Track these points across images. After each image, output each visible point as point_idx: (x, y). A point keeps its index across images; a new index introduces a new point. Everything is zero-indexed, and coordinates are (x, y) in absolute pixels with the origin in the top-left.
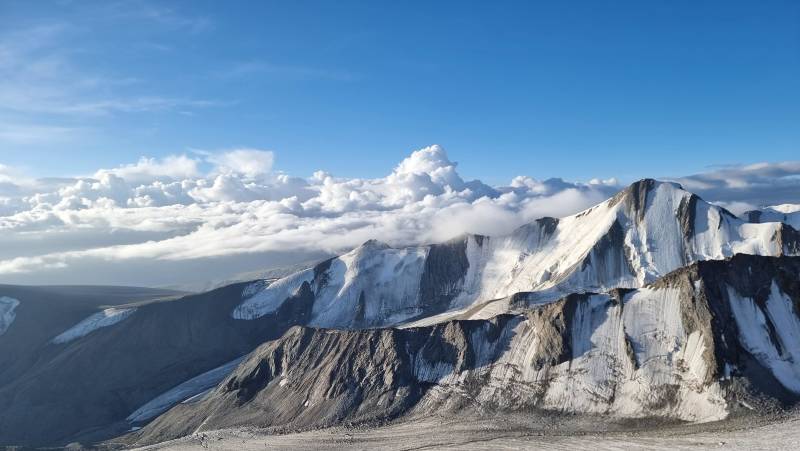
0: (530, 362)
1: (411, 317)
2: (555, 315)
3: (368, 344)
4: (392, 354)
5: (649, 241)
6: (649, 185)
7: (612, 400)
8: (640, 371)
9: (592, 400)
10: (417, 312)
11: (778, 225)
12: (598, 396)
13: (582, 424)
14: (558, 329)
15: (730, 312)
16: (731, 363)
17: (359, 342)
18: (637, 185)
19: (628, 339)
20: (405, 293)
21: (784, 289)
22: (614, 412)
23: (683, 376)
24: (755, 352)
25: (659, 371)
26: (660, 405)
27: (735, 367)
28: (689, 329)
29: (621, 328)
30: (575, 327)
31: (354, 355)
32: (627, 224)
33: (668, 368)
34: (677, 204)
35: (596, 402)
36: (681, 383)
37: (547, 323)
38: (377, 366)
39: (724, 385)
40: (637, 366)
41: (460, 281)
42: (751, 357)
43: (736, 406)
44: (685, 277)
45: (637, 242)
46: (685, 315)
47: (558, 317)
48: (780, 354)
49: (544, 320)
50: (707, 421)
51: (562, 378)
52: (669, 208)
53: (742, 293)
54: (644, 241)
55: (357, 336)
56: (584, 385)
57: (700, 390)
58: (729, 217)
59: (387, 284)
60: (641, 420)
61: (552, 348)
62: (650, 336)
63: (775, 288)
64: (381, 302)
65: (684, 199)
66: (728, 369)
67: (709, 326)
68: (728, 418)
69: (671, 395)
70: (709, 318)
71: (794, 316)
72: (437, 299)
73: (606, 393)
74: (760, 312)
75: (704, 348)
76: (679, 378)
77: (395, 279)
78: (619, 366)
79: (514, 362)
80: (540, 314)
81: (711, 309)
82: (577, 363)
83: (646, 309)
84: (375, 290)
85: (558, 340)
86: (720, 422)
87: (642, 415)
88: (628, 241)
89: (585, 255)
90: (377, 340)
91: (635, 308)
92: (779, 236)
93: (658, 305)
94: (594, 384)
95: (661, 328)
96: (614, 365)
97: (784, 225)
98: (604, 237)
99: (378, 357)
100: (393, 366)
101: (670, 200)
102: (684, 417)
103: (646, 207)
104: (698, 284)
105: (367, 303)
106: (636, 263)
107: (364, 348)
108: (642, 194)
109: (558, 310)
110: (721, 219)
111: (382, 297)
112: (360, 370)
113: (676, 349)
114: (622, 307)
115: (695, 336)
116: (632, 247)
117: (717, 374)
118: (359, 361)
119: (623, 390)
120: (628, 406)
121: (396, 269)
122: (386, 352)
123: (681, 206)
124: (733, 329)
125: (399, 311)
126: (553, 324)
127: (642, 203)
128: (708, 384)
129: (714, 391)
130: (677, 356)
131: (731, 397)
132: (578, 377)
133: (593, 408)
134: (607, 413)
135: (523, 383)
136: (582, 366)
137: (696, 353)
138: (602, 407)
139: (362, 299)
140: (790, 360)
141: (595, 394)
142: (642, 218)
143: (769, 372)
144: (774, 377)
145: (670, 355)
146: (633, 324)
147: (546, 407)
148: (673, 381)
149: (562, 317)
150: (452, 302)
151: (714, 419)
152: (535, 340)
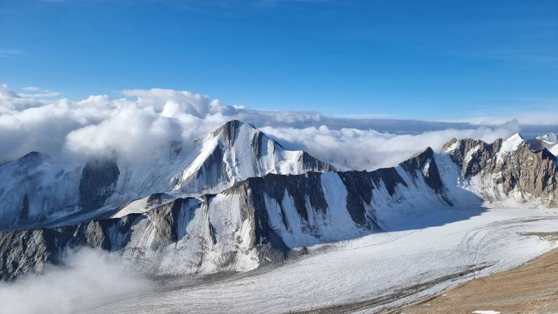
0: (150, 245)
1: (72, 213)
2: (167, 213)
3: (21, 242)
4: (42, 248)
5: (237, 160)
6: (236, 124)
7: (200, 264)
8: (217, 245)
9: (188, 266)
10: (77, 210)
11: (302, 152)
12: (192, 263)
13: (181, 282)
14: (168, 222)
15: (265, 207)
16: (263, 236)
17: (12, 241)
18: (229, 124)
19: (211, 226)
20: (66, 195)
21: (290, 193)
22: (200, 272)
23: (240, 246)
24: (275, 228)
25: (227, 244)
26: (226, 264)
27: (265, 238)
28: (244, 217)
29: (207, 219)
30: (180, 219)
31: (8, 251)
32: (224, 149)
33: (232, 242)
34: (252, 137)
35: (191, 267)
36: (239, 250)
37: (162, 218)
38: (29, 258)
39: (259, 249)
40: (215, 242)
41: (113, 185)
42: (273, 231)
43: (263, 260)
44: (242, 187)
45: (230, 161)
46: (242, 210)
47: (169, 214)
48: (287, 229)
49: (160, 216)
50: (249, 270)
51: (171, 254)
52: (248, 139)
53: (271, 196)
54: (234, 160)
55: (11, 236)
56: (184, 257)
57: (247, 253)
58: (278, 146)
59: (49, 188)
60: (215, 274)
61: (165, 235)
62: (223, 223)
63: (286, 192)
64: (44, 203)
65: (255, 134)
66: (261, 239)
67: (253, 216)
68: (259, 267)
69: (232, 257)
70: (253, 211)
71: (294, 208)
72: (95, 199)
73: (197, 261)
74: (278, 206)
75: (250, 228)
76: (237, 247)
77: (57, 184)
78: (206, 243)
79: (139, 246)
80: (158, 212)
81: (255, 205)
82: (180, 243)
83: (221, 207)
84: (39, 193)
85: (169, 229)
86: (255, 270)
87: (216, 272)
88: (225, 159)
89: (199, 168)
90: (28, 238)
91: (216, 206)
92: (302, 159)
93: (228, 204)
94: (190, 255)
95: (229, 218)
96: (202, 242)
97: (304, 152)
98: (210, 156)
99: (29, 252)
100: (43, 257)
101: (248, 134)
102: (238, 269)
103: (235, 139)
104: (249, 191)
105: (30, 204)
106: (230, 173)
107: (17, 245)
108: (233, 130)
109: (169, 209)
110: (275, 148)
111: (45, 199)
112: (13, 263)
113: (237, 230)
114: (208, 206)
115: (247, 221)
116: (227, 163)
117: (256, 243)
118: (13, 256)
119: (206, 258)
120: (209, 267)
121: (57, 176)
122: (37, 247)
123: (254, 139)
124: (265, 217)
125: (61, 209)
126: (166, 219)
127: (232, 135)
128: (251, 249)
129: (254, 253)
130: (237, 234)
131: (261, 256)
132: (180, 252)
133: (189, 271)
134: (197, 273)
135: (145, 260)
136: (183, 245)
137: (246, 231)
138: (194, 269)
139: (26, 201)
140: (291, 232)
141: (190, 262)
142: (233, 145)
143: (281, 239)
144: (283, 242)
145: (233, 234)
146: (214, 216)
147: (159, 274)
148: (234, 249)
149: (171, 214)
150: (107, 201)
151: (252, 269)
152: (154, 231)
